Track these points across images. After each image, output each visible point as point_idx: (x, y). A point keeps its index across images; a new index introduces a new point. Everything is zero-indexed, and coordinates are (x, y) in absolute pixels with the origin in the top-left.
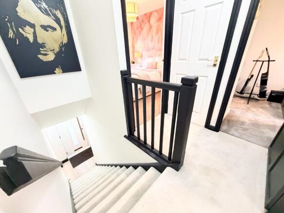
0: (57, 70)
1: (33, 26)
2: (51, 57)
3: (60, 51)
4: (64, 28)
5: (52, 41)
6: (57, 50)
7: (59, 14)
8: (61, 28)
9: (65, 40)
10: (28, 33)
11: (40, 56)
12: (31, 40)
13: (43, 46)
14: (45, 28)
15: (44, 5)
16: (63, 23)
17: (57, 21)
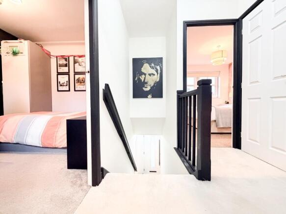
0: (150, 96)
1: (145, 74)
2: (148, 89)
3: (154, 86)
4: (159, 74)
5: (151, 81)
6: (152, 85)
7: (158, 68)
8: (158, 74)
9: (158, 80)
10: (142, 78)
11: (144, 88)
12: (143, 81)
13: (146, 83)
14: (150, 75)
15: (153, 65)
16: (159, 72)
17: (157, 71)
